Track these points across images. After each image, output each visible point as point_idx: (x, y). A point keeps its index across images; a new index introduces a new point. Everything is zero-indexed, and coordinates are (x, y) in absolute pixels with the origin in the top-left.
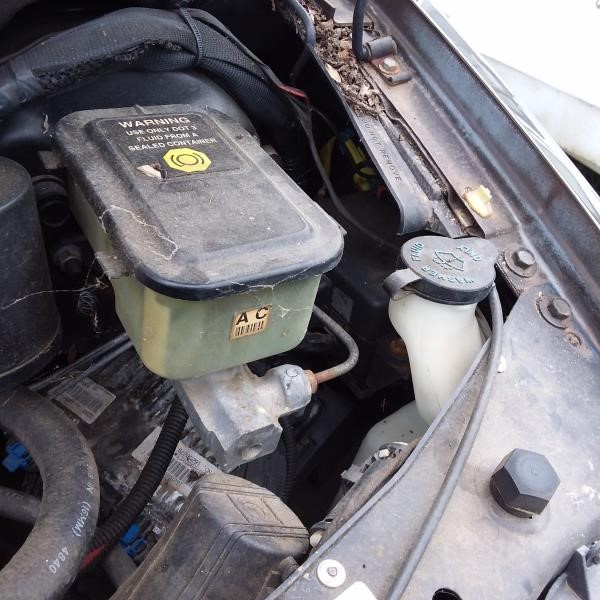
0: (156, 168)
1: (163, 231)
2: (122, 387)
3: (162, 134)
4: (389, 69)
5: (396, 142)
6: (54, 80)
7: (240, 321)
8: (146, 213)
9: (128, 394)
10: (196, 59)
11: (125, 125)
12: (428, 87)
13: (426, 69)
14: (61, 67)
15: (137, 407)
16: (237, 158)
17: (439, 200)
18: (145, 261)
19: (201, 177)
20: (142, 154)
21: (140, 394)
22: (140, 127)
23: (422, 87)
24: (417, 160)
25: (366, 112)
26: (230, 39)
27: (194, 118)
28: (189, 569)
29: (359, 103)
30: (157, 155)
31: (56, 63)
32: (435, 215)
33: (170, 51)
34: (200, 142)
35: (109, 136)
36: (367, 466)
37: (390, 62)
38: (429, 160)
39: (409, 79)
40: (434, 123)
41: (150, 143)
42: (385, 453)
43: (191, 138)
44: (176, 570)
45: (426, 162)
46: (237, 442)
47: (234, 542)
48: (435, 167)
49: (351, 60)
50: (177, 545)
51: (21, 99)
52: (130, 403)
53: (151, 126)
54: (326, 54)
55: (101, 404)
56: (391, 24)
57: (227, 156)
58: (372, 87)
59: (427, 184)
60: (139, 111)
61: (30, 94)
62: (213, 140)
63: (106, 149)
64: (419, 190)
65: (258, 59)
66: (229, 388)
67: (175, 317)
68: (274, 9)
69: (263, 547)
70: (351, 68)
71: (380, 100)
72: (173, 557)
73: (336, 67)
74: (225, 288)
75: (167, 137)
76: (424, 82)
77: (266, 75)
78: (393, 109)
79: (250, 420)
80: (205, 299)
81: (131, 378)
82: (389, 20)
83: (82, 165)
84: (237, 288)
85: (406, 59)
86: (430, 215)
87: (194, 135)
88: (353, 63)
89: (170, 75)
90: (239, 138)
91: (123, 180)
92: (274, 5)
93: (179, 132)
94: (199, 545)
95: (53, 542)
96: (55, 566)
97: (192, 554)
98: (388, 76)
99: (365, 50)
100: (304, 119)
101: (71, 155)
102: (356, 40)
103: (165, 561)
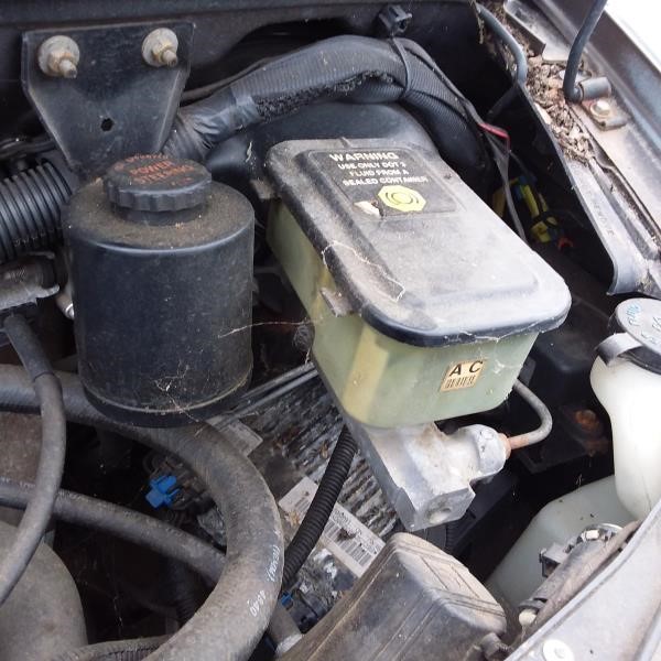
0: (374, 205)
1: (387, 271)
2: (267, 430)
3: (374, 170)
4: (601, 112)
5: (608, 193)
6: (272, 108)
7: (454, 372)
8: (368, 252)
9: (275, 438)
10: (403, 93)
11: (336, 158)
12: (644, 134)
13: (644, 115)
14: (280, 94)
15: (283, 454)
16: (450, 200)
17: (655, 260)
18: (373, 302)
19: (418, 217)
20: (357, 189)
21: (288, 440)
22: (351, 161)
23: (636, 135)
24: (631, 214)
25: (575, 157)
26: (436, 72)
27: (402, 155)
28: (386, 631)
29: (570, 147)
30: (372, 191)
31: (276, 90)
32: (650, 277)
33: (385, 83)
34: (410, 180)
35: (323, 168)
36: (571, 547)
37: (603, 104)
38: (646, 214)
39: (624, 125)
40: (651, 175)
41: (364, 179)
42: (594, 534)
43: (403, 176)
44: (370, 630)
45: (641, 216)
46: (431, 502)
47: (437, 609)
48: (652, 223)
49: (560, 99)
50: (371, 604)
51: (238, 125)
52: (277, 448)
53: (361, 161)
54: (533, 93)
55: (247, 446)
56: (605, 62)
57: (439, 197)
58: (581, 131)
59: (643, 242)
60: (345, 144)
61: (247, 120)
62: (424, 179)
63: (322, 182)
64: (633, 247)
65: (460, 95)
66: (420, 444)
67: (391, 362)
68: (481, 42)
69: (467, 618)
70: (560, 108)
71: (590, 145)
72: (366, 617)
73: (545, 107)
74: (452, 337)
75: (378, 172)
76: (639, 129)
77: (467, 112)
78: (604, 156)
79: (444, 481)
80: (431, 346)
81: (277, 423)
82: (602, 59)
83: (299, 197)
84: (464, 337)
85: (620, 103)
86: (645, 275)
87: (405, 172)
88: (563, 103)
89: (373, 106)
90: (448, 177)
91: (341, 215)
92: (482, 38)
93: (389, 168)
94: (397, 606)
95: (251, 583)
96: (255, 609)
97: (389, 616)
98: (600, 121)
99: (576, 90)
100: (502, 161)
101: (286, 186)
102: (569, 81)
103: (356, 619)
